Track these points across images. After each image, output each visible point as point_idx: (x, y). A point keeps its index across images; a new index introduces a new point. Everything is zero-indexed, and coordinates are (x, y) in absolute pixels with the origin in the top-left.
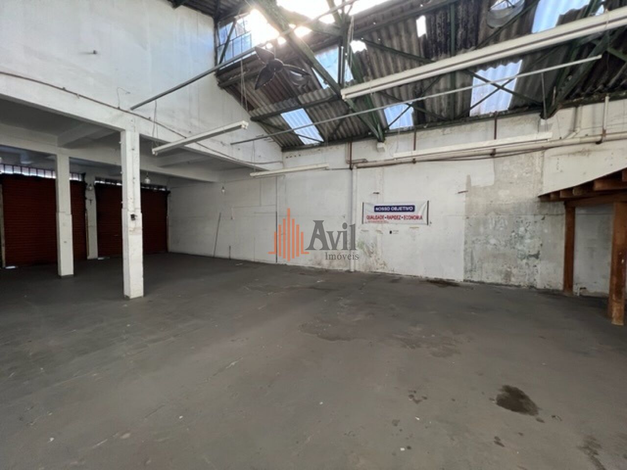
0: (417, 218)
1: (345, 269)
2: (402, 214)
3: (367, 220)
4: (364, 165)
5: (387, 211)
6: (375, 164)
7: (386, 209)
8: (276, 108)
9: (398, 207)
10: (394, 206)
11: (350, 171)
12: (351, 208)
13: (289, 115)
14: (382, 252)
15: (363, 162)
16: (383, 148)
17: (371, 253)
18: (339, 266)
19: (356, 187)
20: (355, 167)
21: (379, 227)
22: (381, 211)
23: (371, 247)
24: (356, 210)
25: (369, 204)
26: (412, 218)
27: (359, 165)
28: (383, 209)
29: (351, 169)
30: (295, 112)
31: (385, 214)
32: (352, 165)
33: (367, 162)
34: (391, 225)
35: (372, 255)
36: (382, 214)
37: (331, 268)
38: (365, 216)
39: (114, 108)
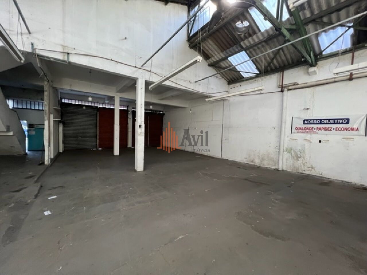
0: (352, 129)
1: (274, 168)
2: (334, 126)
3: (296, 131)
4: (296, 87)
5: (317, 124)
6: (306, 85)
7: (315, 122)
8: (225, 55)
9: (329, 120)
10: (325, 120)
11: (281, 93)
12: (281, 121)
13: (234, 57)
14: (310, 157)
15: (293, 85)
16: (315, 71)
17: (298, 158)
18: (269, 165)
19: (287, 105)
20: (286, 90)
21: (308, 136)
22: (311, 124)
23: (299, 153)
24: (285, 122)
25: (299, 118)
26: (345, 129)
27: (290, 88)
28: (312, 122)
29: (282, 91)
30: (238, 54)
31: (315, 126)
32: (282, 88)
33: (298, 84)
34: (321, 135)
35: (299, 159)
36: (312, 126)
37: (262, 166)
38: (294, 128)
39: (133, 67)
